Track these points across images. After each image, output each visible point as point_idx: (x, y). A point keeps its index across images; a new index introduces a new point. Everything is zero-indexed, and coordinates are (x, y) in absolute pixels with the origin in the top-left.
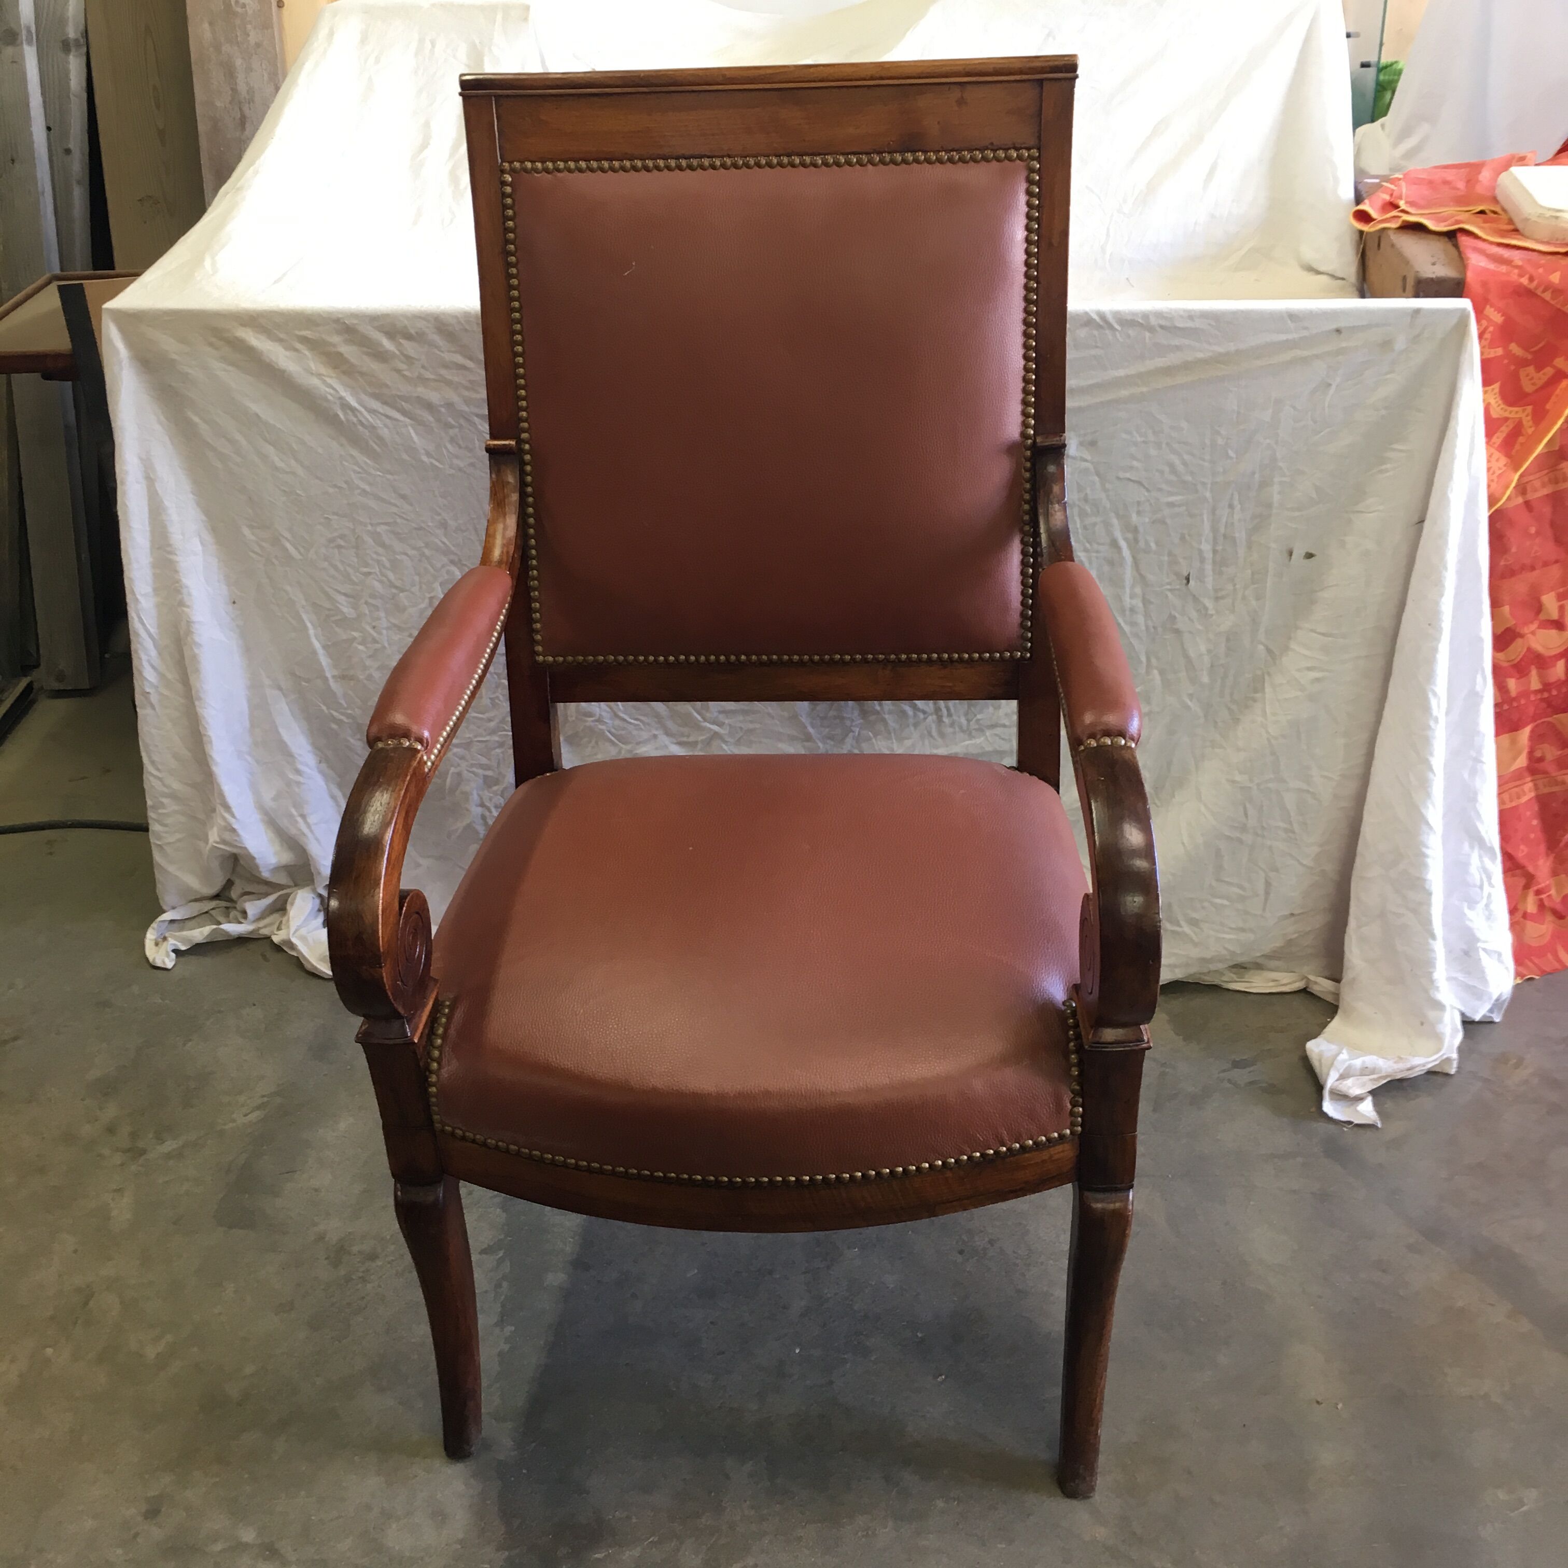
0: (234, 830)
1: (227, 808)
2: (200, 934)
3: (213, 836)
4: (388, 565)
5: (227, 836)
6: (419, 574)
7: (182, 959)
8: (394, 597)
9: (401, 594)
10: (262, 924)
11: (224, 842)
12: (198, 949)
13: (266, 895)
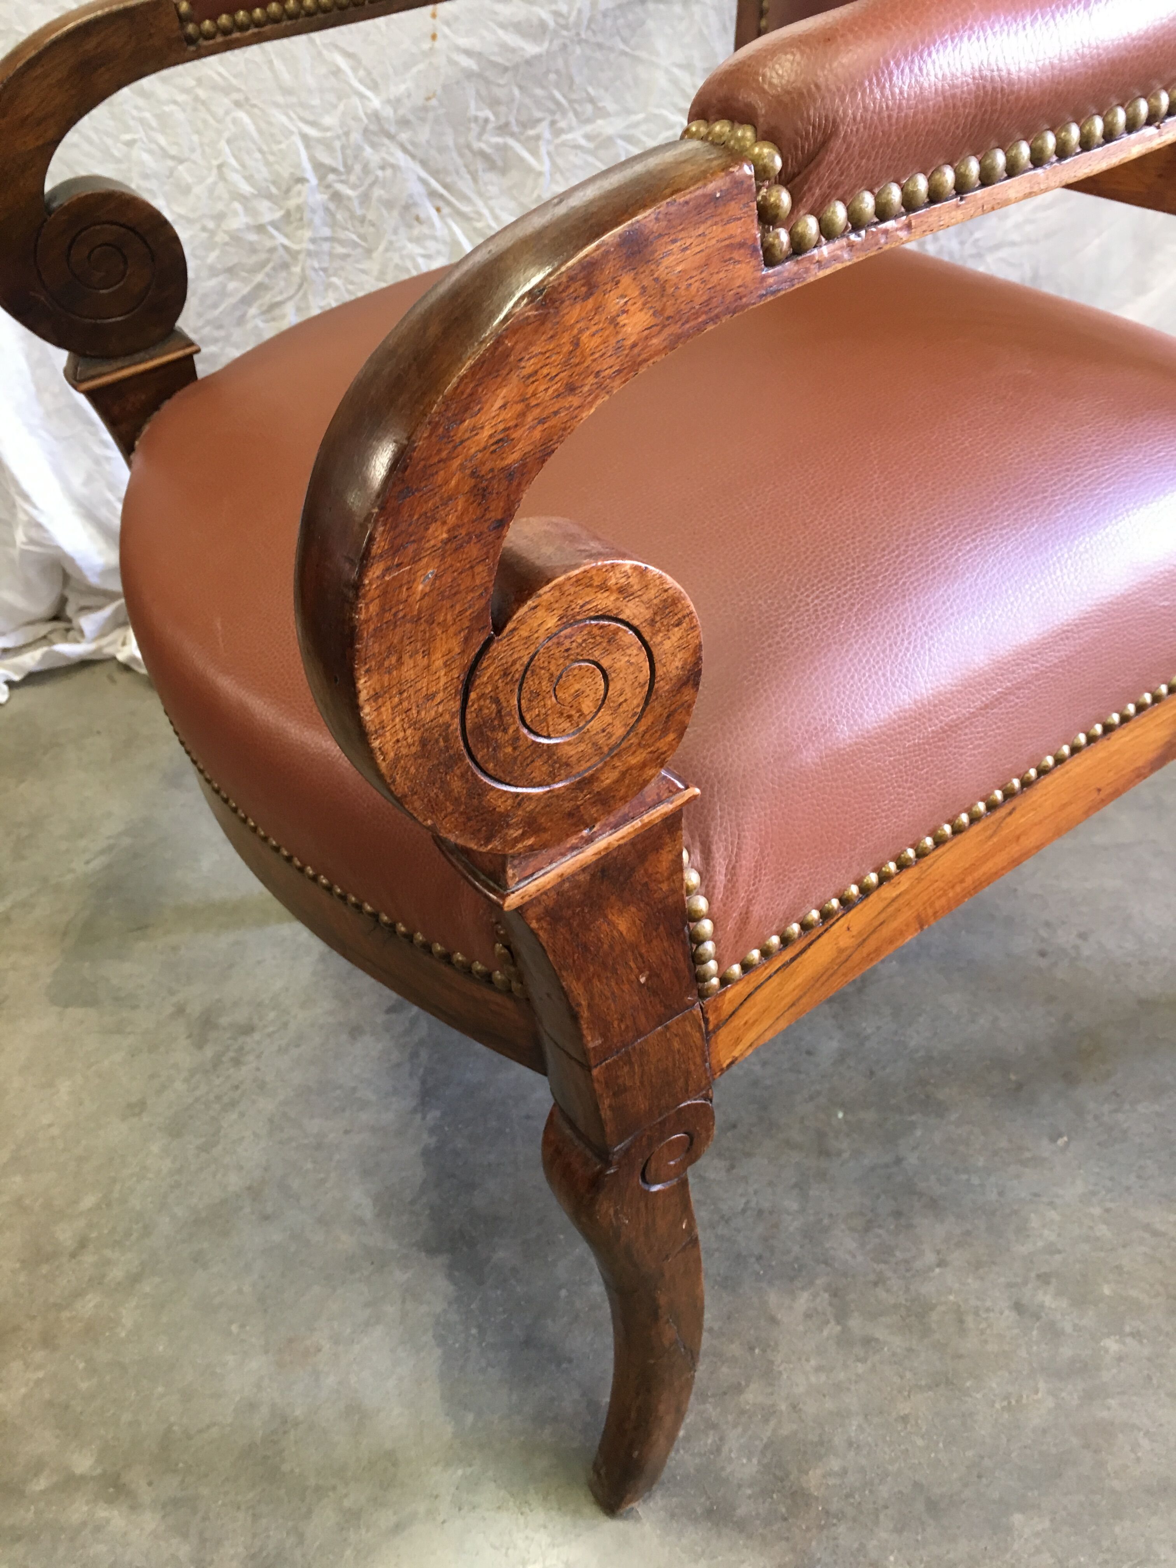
0: (39, 526)
1: (26, 497)
2: (31, 660)
3: (20, 537)
4: (154, 123)
5: (34, 533)
6: (198, 132)
7: (17, 692)
8: (171, 172)
9: (181, 168)
10: (104, 641)
11: (31, 541)
12: (32, 678)
13: (99, 608)
